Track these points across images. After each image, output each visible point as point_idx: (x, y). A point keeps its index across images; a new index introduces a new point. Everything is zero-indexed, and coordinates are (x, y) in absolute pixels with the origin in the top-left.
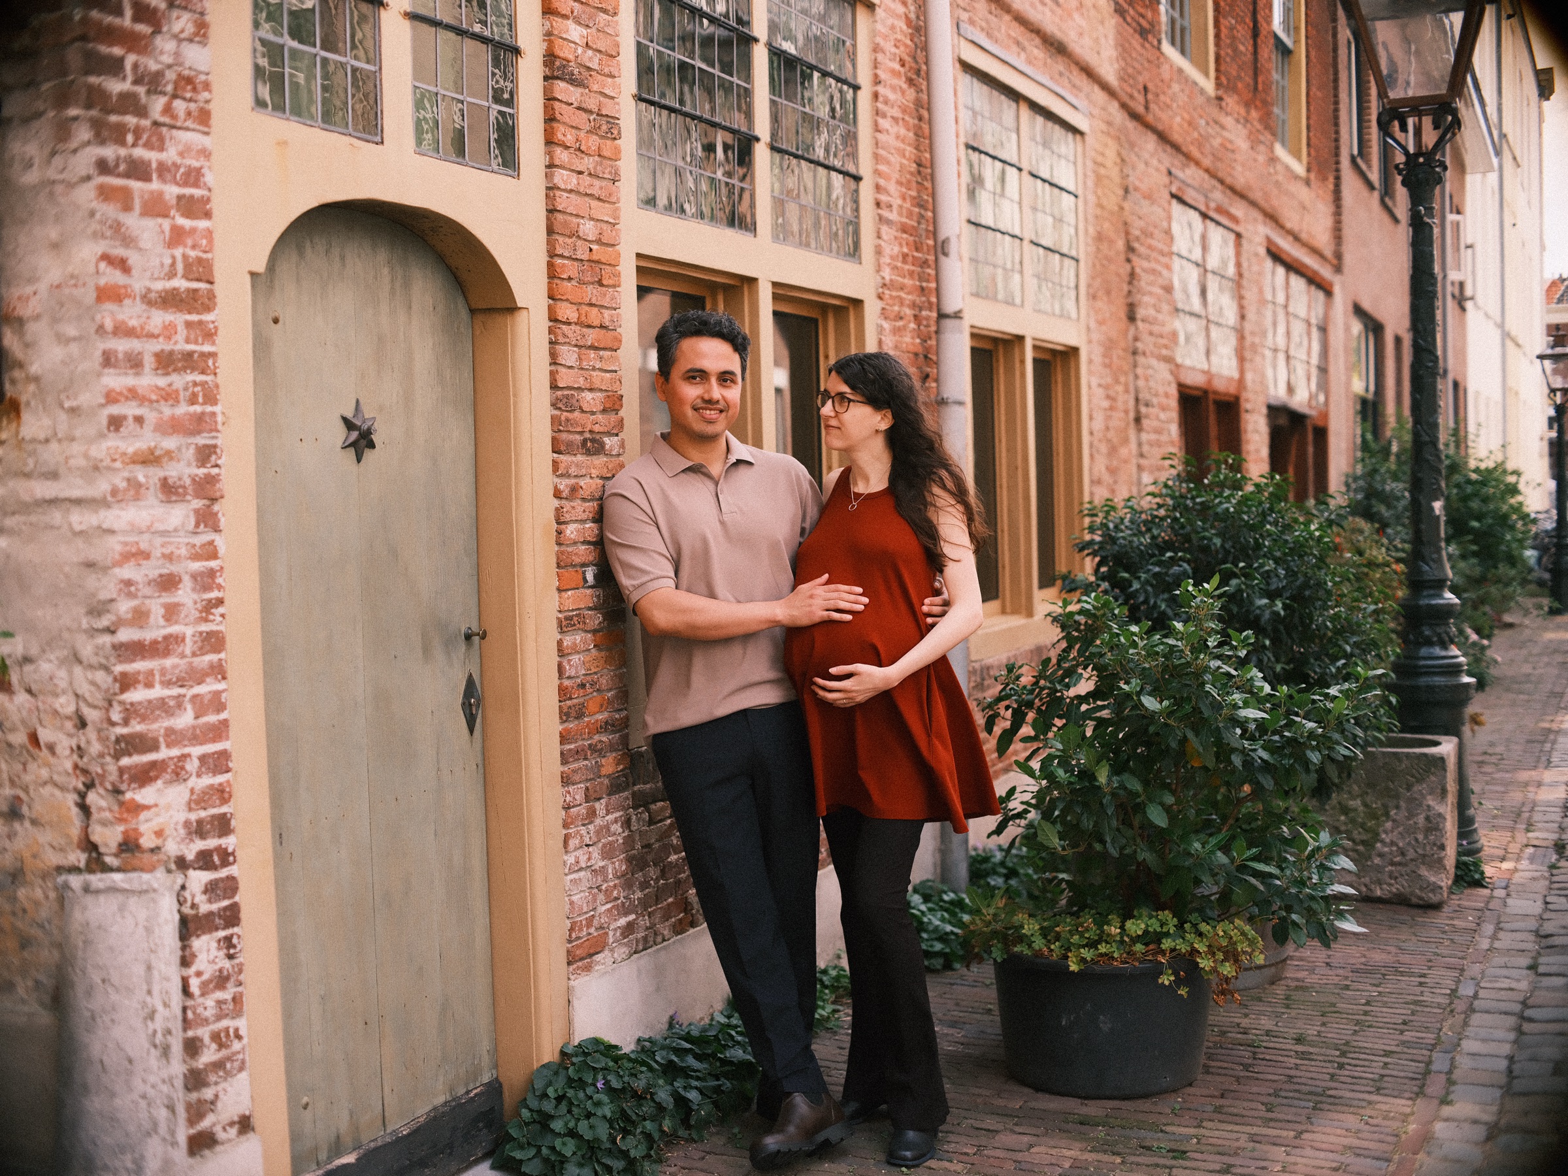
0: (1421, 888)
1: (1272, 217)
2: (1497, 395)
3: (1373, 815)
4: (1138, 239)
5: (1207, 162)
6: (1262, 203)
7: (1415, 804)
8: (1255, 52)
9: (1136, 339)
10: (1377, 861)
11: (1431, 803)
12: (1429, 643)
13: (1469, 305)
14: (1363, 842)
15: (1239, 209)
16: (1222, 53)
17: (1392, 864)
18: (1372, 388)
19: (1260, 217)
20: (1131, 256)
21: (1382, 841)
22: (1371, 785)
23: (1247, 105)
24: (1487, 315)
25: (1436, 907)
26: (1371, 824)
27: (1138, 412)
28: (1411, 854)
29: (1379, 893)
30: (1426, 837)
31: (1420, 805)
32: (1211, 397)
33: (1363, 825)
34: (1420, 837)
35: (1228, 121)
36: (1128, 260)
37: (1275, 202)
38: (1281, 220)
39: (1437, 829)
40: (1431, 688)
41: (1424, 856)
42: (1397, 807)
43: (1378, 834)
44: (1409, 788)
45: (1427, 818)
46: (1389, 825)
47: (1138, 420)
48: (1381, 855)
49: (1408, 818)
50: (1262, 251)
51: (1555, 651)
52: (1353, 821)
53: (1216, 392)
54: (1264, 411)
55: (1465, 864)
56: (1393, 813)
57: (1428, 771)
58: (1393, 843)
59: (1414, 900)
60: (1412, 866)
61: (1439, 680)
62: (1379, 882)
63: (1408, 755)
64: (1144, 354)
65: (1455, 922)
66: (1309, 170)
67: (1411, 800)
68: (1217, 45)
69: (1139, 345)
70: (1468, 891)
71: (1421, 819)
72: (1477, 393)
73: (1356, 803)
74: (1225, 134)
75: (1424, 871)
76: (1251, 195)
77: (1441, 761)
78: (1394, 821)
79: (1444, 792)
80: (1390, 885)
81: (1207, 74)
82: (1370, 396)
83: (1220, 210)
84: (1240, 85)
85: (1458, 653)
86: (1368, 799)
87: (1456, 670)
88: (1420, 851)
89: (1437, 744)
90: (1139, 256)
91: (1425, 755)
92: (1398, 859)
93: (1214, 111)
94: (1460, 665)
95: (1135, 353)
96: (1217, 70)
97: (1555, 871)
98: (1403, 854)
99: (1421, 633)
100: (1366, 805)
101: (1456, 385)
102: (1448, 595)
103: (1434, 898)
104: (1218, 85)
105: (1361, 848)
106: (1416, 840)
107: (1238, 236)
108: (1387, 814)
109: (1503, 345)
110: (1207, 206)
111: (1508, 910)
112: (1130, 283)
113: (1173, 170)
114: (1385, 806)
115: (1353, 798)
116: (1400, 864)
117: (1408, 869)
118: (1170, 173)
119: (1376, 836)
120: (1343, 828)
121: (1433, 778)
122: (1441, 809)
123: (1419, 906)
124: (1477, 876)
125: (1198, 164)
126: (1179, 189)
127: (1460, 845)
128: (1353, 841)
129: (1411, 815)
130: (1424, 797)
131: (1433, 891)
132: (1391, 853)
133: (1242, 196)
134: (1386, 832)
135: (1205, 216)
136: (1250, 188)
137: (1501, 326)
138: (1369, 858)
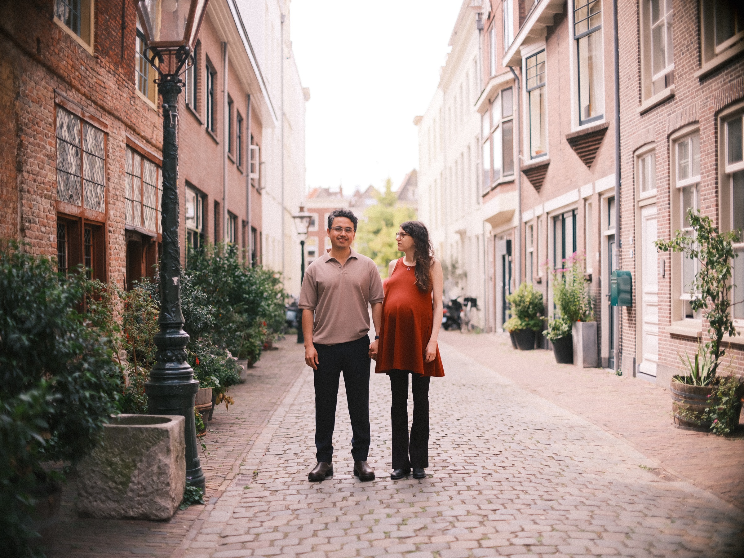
0: (157, 510)
1: (131, 128)
2: (279, 236)
3: (127, 467)
4: (26, 124)
5: (86, 90)
6: (125, 119)
7: (151, 458)
8: (123, 37)
9: (22, 183)
10: (130, 494)
11: (161, 458)
12: (170, 360)
13: (263, 192)
14: (122, 483)
15: (108, 120)
16: (99, 33)
17: (139, 496)
18: (200, 227)
19: (123, 127)
20: (20, 133)
21: (133, 482)
22: (125, 448)
23: (116, 65)
24: (274, 198)
25: (166, 520)
26: (126, 471)
27: (22, 225)
28: (150, 489)
29: (131, 513)
30: (158, 478)
31: (155, 459)
32: (83, 222)
33: (121, 473)
34: (155, 478)
35: (103, 71)
36: (18, 136)
37: (134, 120)
38: (137, 129)
39: (165, 473)
40: (171, 387)
41: (157, 490)
42: (141, 461)
43: (130, 478)
44: (148, 448)
45: (159, 467)
46: (136, 472)
47: (23, 230)
48: (132, 491)
49: (148, 468)
50: (124, 145)
51: (294, 361)
52: (115, 470)
53: (87, 219)
54: (123, 232)
55: (190, 491)
56: (139, 464)
57: (159, 439)
58: (139, 483)
59: (153, 517)
60: (151, 497)
61: (176, 382)
62: (132, 507)
63: (147, 429)
64: (29, 192)
65: (174, 531)
66: (158, 107)
67: (150, 456)
68: (96, 28)
69: (25, 186)
70: (191, 508)
71: (155, 468)
72: (267, 235)
73: (116, 460)
74: (100, 77)
75: (158, 500)
76: (116, 113)
77: (165, 433)
78: (139, 469)
79: (168, 451)
80: (138, 508)
81: (89, 44)
82: (199, 230)
83: (92, 117)
84: (111, 53)
85: (187, 365)
86: (124, 456)
87: (187, 376)
88: (155, 487)
89: (169, 420)
90: (26, 134)
91: (157, 429)
92: (142, 493)
93: (92, 64)
94: (189, 373)
95: (22, 190)
96: (95, 41)
97: (246, 491)
98: (145, 489)
99: (167, 354)
100: (122, 460)
101: (254, 230)
102: (182, 332)
103: (164, 515)
104: (96, 50)
105: (120, 487)
106: (153, 480)
107: (106, 134)
108: (135, 466)
109: (283, 214)
110: (83, 114)
111: (210, 519)
112: (19, 149)
113: (58, 90)
114: (134, 461)
115: (115, 456)
116: (144, 496)
117: (148, 499)
118: (54, 91)
119: (129, 480)
120: (109, 475)
121: (162, 443)
122: (166, 461)
123: (154, 520)
124: (197, 498)
125: (78, 90)
126: (62, 101)
127: (187, 480)
128: (116, 483)
129: (150, 465)
130: (157, 454)
131: (163, 511)
132: (138, 489)
133: (110, 113)
134: (135, 477)
135: (83, 121)
136: (116, 110)
137: (282, 204)
138: (126, 492)
